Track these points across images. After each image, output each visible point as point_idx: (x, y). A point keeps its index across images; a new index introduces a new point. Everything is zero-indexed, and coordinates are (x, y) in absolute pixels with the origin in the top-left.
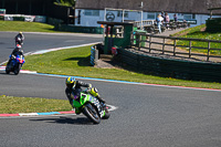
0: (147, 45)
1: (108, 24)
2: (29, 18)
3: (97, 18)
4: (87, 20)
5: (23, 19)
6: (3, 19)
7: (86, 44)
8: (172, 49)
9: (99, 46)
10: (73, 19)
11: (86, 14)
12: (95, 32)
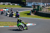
0: (43, 10)
1: (34, 6)
2: (16, 4)
3: (31, 4)
4: (29, 5)
5: (14, 5)
6: (10, 5)
7: (29, 10)
8: (48, 11)
9: (32, 11)
10: (26, 4)
11: (29, 3)
12: (31, 8)
